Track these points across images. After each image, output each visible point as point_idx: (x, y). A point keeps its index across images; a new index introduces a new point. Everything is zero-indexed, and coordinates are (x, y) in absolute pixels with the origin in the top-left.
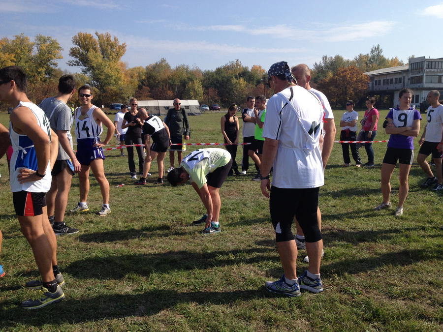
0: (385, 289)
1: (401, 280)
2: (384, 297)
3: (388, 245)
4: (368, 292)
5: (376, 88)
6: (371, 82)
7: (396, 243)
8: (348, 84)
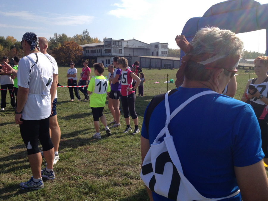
0: (95, 173)
1: (104, 165)
2: (95, 177)
3: (97, 146)
4: (86, 176)
5: (87, 55)
6: (84, 51)
7: (101, 144)
8: (71, 51)
